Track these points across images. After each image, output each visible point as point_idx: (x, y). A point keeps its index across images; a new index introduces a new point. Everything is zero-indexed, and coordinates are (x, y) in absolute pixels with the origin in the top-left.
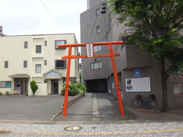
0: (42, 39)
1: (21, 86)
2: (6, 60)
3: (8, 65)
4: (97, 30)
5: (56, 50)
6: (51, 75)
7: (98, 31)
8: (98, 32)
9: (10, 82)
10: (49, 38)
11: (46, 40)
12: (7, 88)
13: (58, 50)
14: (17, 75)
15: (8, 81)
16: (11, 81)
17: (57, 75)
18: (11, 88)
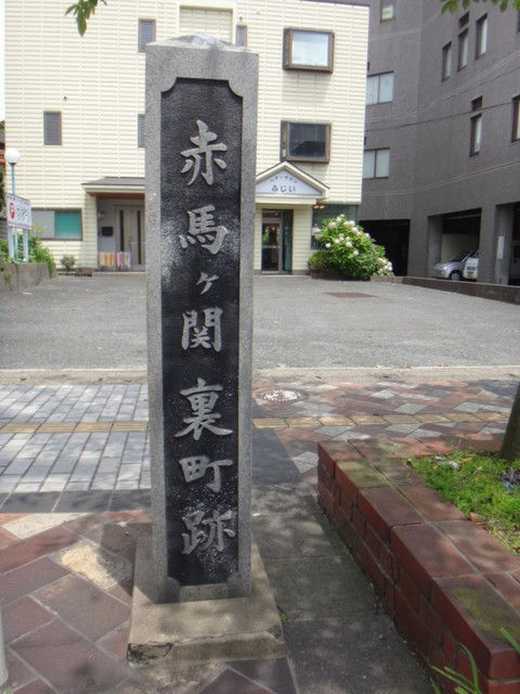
0: (225, 17)
1: (117, 232)
2: (53, 108)
3: (63, 131)
4: (381, 8)
5: (286, 75)
6: (275, 189)
7: (385, 10)
8: (385, 17)
9: (77, 212)
10: (258, 14)
11: (244, 22)
12: (62, 243)
13: (295, 75)
14: (109, 180)
15: (63, 206)
16: (82, 206)
17: (301, 189)
18: (81, 240)
